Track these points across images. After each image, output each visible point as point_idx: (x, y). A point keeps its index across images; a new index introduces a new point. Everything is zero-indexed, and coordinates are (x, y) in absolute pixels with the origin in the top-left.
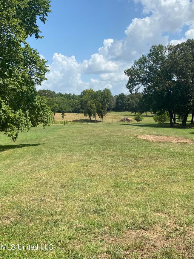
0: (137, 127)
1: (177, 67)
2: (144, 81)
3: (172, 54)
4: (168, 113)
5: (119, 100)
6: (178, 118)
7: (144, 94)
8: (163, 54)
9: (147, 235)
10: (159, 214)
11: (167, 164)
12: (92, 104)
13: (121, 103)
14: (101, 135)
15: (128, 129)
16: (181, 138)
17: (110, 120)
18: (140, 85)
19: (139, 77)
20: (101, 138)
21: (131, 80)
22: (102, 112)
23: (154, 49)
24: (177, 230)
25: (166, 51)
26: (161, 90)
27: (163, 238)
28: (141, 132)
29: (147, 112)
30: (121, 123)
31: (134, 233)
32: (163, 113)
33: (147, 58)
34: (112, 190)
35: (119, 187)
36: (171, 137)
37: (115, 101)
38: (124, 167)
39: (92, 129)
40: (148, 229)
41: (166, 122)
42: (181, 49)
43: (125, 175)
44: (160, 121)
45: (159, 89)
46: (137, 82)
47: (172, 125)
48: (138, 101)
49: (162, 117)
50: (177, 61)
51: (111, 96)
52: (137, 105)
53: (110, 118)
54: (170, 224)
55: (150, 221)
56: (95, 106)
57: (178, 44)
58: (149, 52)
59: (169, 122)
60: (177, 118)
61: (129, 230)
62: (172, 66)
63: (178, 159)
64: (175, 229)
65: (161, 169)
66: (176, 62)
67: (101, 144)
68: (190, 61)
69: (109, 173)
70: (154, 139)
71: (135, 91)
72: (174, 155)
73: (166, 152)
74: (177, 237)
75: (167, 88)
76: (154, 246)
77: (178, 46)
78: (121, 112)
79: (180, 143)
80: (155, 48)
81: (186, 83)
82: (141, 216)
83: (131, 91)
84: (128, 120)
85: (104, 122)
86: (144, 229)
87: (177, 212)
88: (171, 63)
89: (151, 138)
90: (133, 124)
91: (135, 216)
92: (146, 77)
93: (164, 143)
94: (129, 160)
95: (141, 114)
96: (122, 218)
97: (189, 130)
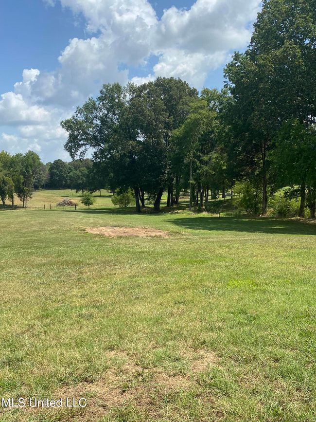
0: (86, 215)
1: (144, 120)
2: (94, 141)
3: (135, 99)
4: (132, 190)
5: (55, 170)
6: (148, 199)
7: (95, 161)
8: (121, 98)
9: (92, 389)
10: (113, 353)
11: (129, 271)
12: (6, 178)
13: (58, 176)
14: (24, 231)
15: (72, 218)
16: (153, 229)
17: (40, 205)
18: (88, 146)
19: (85, 133)
20: (24, 235)
21: (73, 139)
22: (25, 192)
23: (107, 89)
24: (139, 375)
25: (126, 94)
26: (121, 156)
27: (118, 390)
28: (91, 223)
29: (101, 190)
30: (60, 208)
31: (72, 389)
32: (126, 190)
33: (97, 103)
34: (37, 322)
35: (50, 316)
36: (137, 229)
37: (47, 172)
38: (61, 282)
39: (6, 220)
40: (95, 380)
41: (130, 206)
42: (148, 93)
43: (61, 295)
44: (122, 203)
45: (117, 154)
46: (82, 142)
47: (139, 210)
48: (86, 172)
49: (124, 197)
50: (143, 110)
51: (40, 164)
52: (85, 179)
53: (39, 201)
54: (128, 367)
55: (97, 367)
56: (12, 181)
57: (143, 84)
58: (99, 95)
59: (135, 206)
60: (146, 199)
61: (64, 386)
62: (136, 118)
63: (147, 261)
64: (136, 374)
65: (120, 280)
66: (141, 112)
67: (23, 246)
68: (163, 111)
69: (34, 294)
70: (113, 232)
71: (80, 155)
72: (141, 255)
73: (129, 252)
74: (139, 386)
75: (130, 152)
76: (103, 407)
77: (144, 87)
78: (59, 191)
79: (150, 236)
80: (109, 88)
81: (158, 144)
82: (85, 361)
83: (72, 156)
84: (70, 204)
85: (30, 208)
86: (87, 382)
87: (140, 346)
88: (134, 113)
89: (107, 231)
90: (80, 209)
91: (74, 361)
92: (97, 133)
93: (127, 238)
94: (70, 271)
95: (91, 193)
96: (51, 368)
97: (164, 216)
